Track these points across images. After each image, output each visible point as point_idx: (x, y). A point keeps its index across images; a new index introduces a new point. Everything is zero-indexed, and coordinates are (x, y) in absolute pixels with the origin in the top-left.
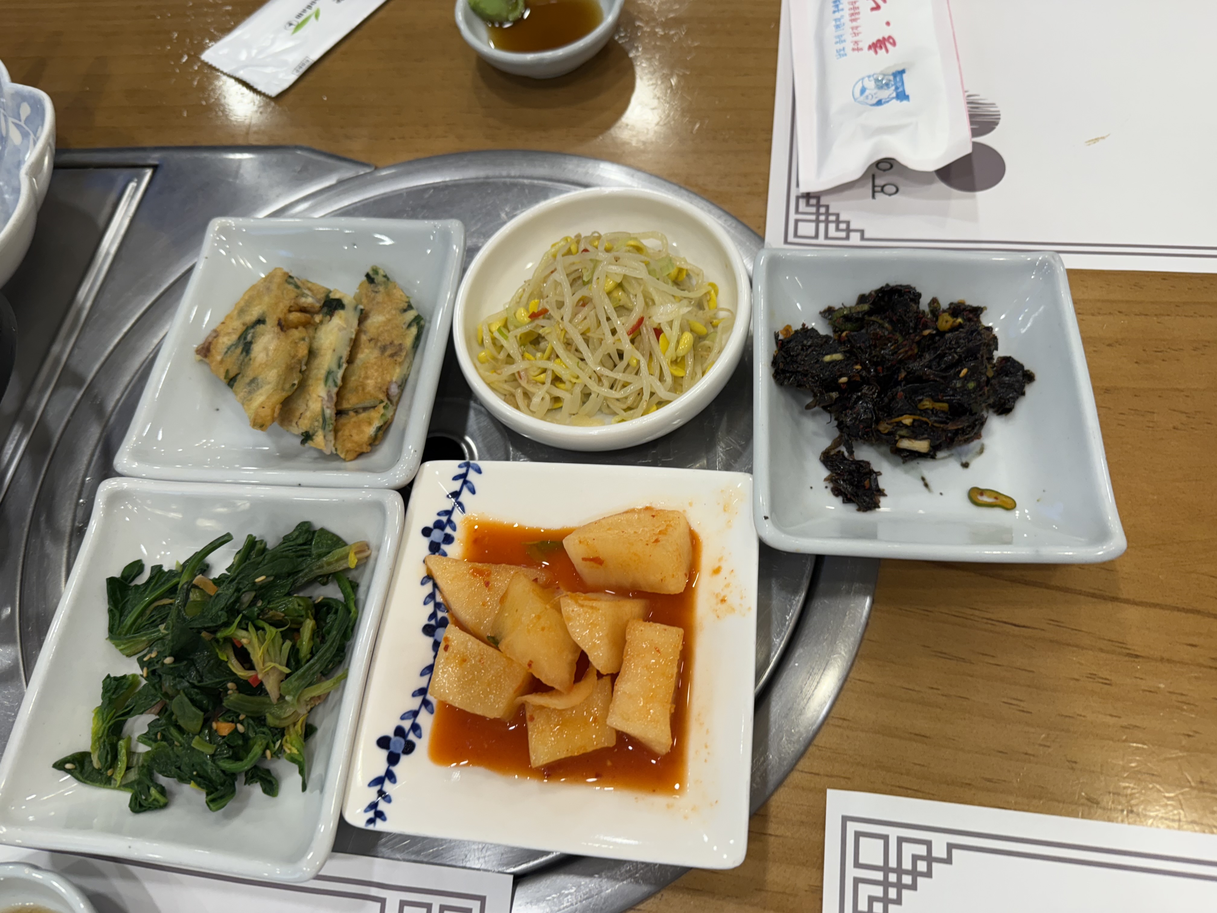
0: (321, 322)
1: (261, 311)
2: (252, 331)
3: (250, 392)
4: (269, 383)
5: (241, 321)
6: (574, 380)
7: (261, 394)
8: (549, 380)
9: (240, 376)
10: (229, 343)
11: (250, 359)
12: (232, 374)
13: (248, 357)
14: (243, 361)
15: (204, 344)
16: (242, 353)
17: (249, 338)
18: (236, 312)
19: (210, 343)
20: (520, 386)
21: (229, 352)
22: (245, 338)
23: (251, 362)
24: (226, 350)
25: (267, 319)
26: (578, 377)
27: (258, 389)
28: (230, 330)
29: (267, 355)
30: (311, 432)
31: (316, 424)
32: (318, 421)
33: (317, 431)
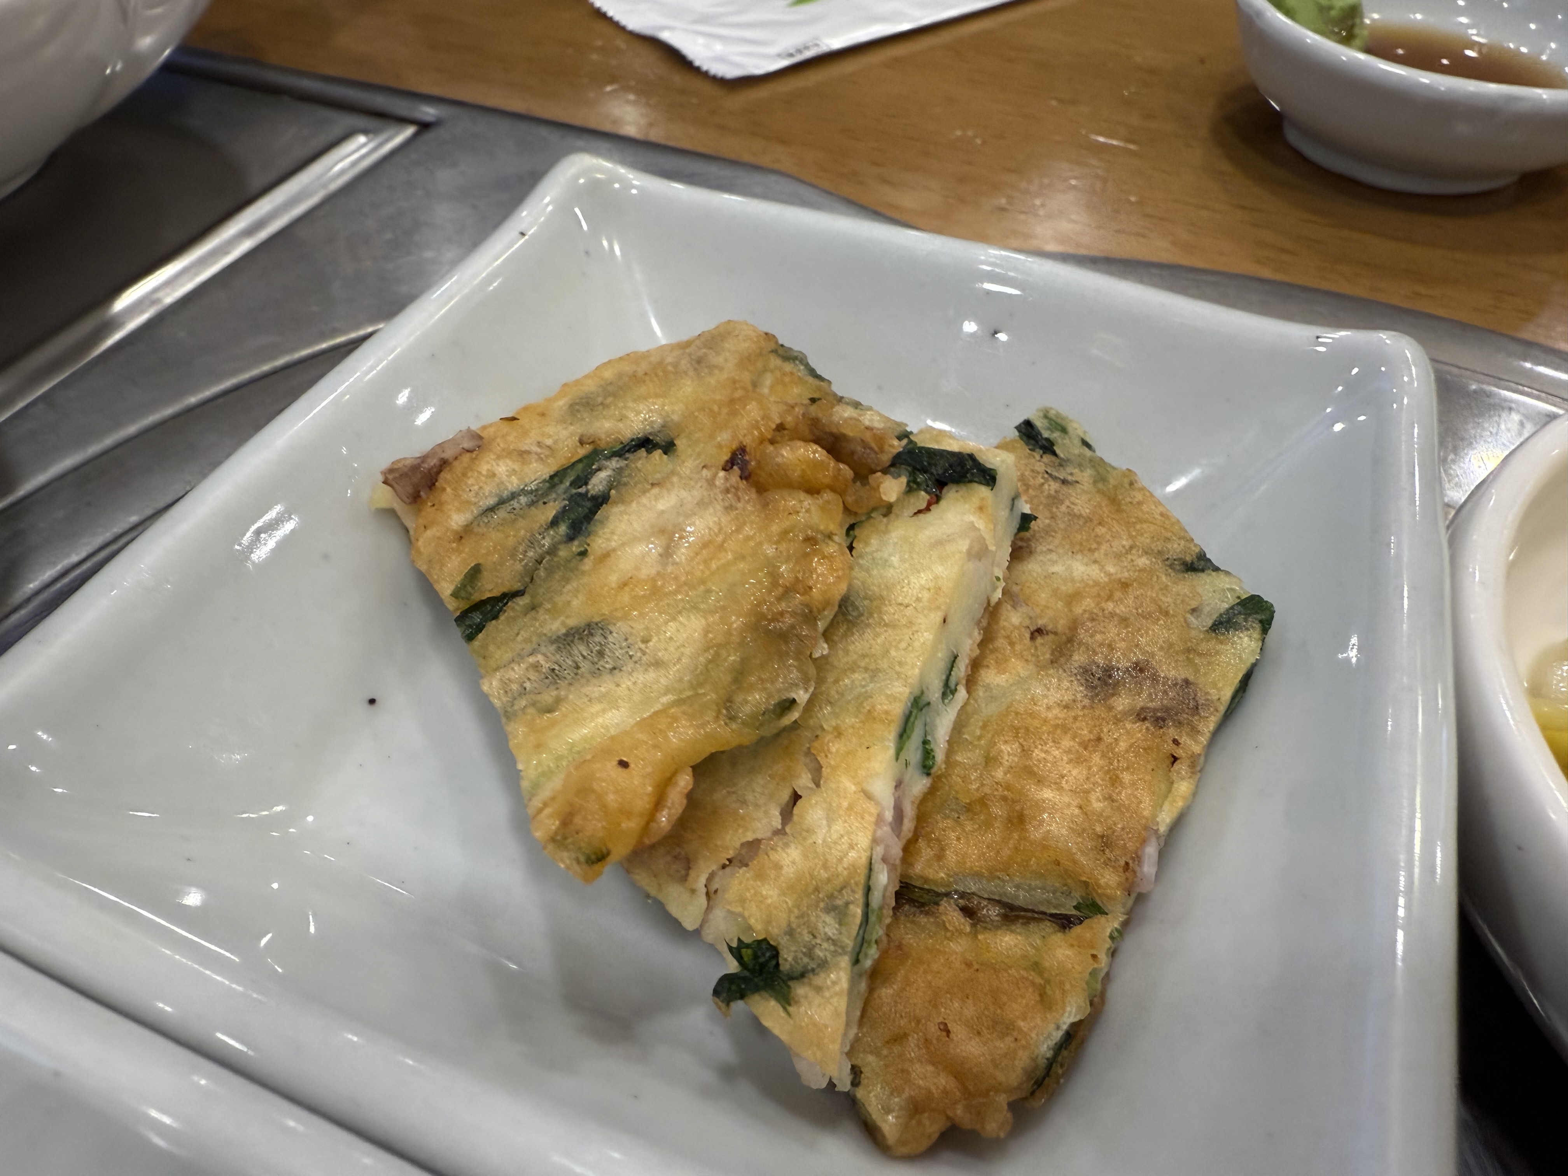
0: (888, 510)
1: (658, 420)
2: (615, 463)
3: (554, 676)
4: (658, 664)
5: (578, 429)
7: (610, 701)
9: (522, 602)
10: (514, 484)
11: (583, 554)
12: (489, 588)
13: (575, 547)
14: (552, 551)
15: (424, 458)
16: (554, 523)
17: (598, 483)
18: (562, 403)
19: (444, 463)
21: (502, 514)
22: (582, 480)
23: (588, 564)
24: (491, 501)
25: (680, 443)
27: (597, 673)
28: (528, 444)
29: (667, 554)
30: (788, 958)
31: (828, 925)
32: (840, 913)
33: (824, 965)
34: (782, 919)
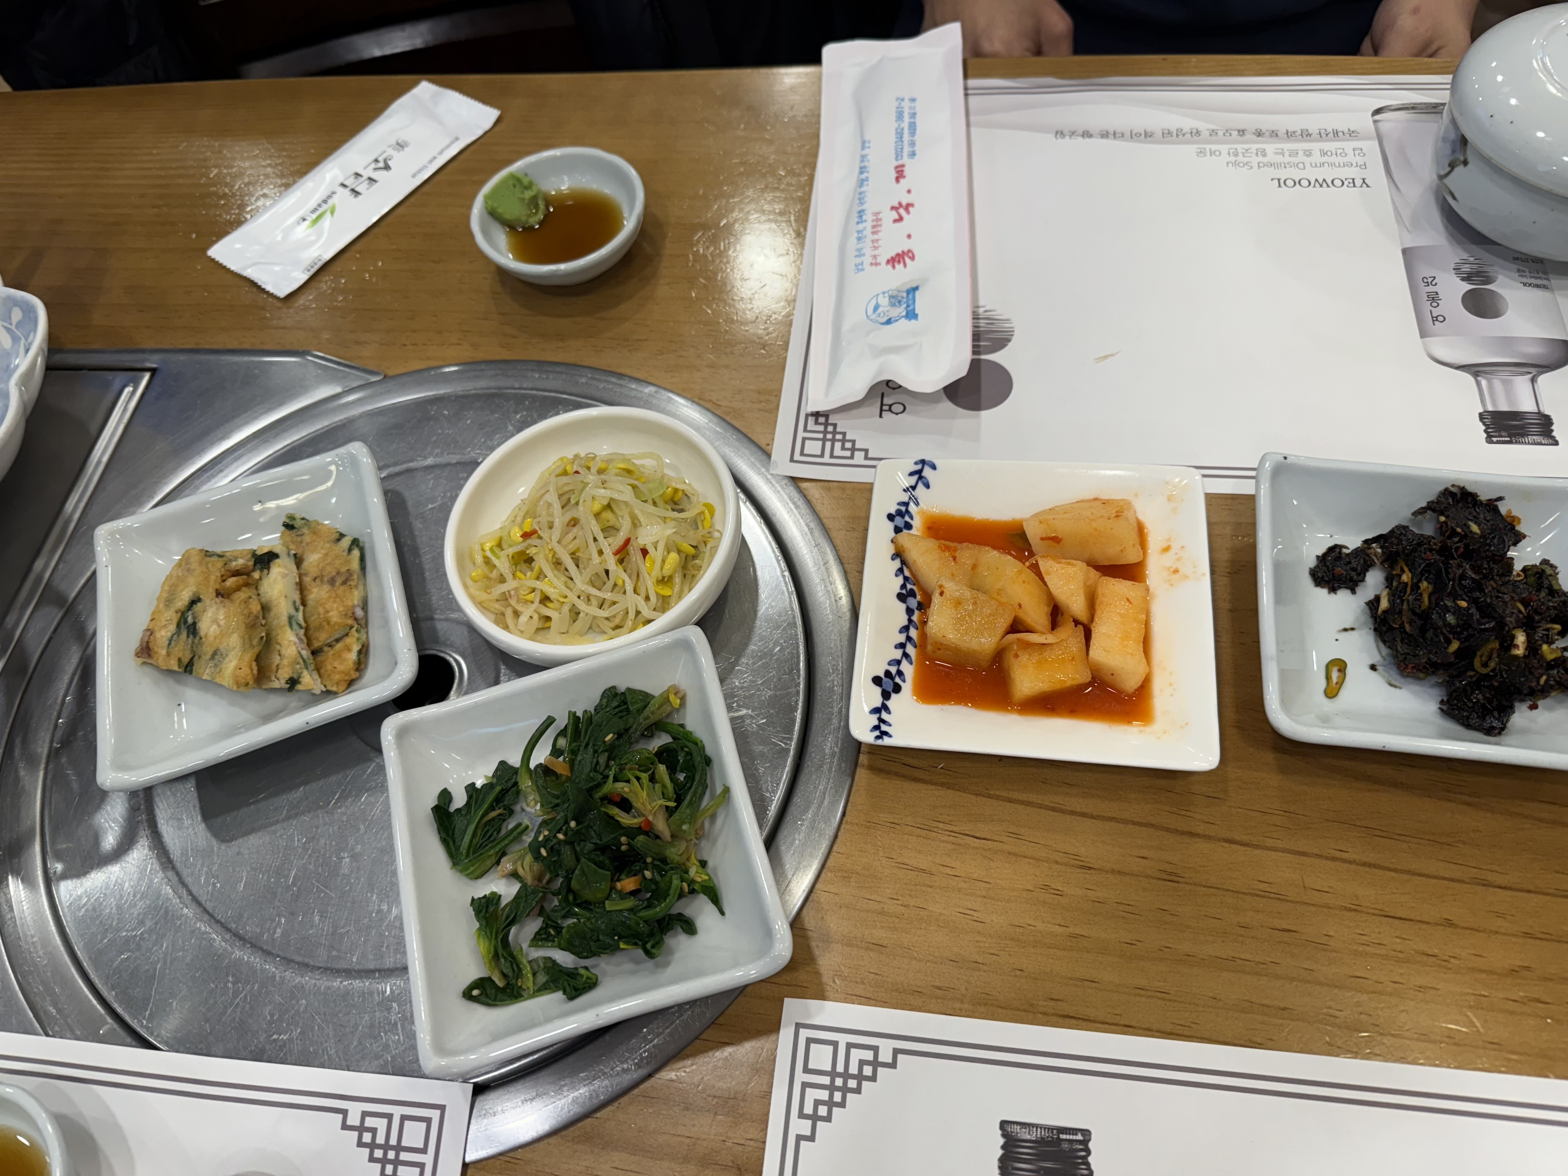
1: (191, 593)
2: (190, 613)
4: (234, 648)
5: (173, 610)
6: (562, 600)
7: (231, 661)
8: (538, 600)
9: (196, 658)
10: (169, 634)
11: (201, 638)
12: (185, 661)
13: (198, 638)
14: (193, 642)
15: (140, 646)
16: (188, 636)
17: (190, 620)
18: (162, 605)
19: (147, 642)
20: (510, 605)
21: (173, 642)
22: (186, 623)
23: (204, 639)
24: (167, 642)
25: (203, 597)
26: (566, 597)
27: (224, 659)
28: (164, 623)
29: (220, 626)
30: (295, 676)
31: (298, 666)
32: (298, 663)
33: (301, 673)
34: (290, 672)
